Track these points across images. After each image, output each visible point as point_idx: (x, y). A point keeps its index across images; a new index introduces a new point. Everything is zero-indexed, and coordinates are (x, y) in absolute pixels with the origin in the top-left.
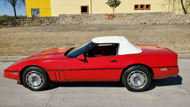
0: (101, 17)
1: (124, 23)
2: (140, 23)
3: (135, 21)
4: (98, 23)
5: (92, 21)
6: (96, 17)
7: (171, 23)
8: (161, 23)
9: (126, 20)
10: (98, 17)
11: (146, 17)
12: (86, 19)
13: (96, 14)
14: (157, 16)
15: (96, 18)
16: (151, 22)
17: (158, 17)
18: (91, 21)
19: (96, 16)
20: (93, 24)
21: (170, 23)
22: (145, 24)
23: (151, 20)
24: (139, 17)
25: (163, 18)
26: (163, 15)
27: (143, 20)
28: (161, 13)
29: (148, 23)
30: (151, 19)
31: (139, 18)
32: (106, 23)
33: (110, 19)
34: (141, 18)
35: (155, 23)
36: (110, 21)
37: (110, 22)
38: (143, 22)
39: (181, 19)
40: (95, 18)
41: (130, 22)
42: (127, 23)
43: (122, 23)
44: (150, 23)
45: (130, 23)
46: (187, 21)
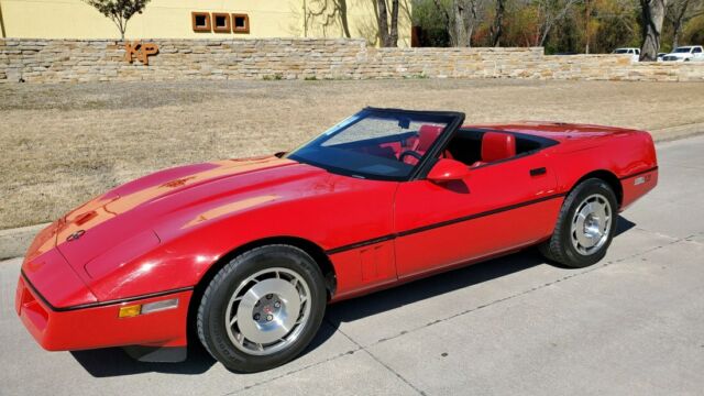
0: (94, 54)
1: (199, 77)
2: (260, 76)
3: (241, 67)
4: (82, 80)
5: (49, 71)
6: (66, 52)
7: (359, 75)
8: (330, 76)
9: (205, 67)
10: (75, 52)
11: (279, 54)
12: (17, 61)
13: (68, 38)
14: (314, 54)
15: (67, 59)
16: (298, 71)
17: (319, 55)
18: (41, 68)
19: (67, 49)
20: (55, 81)
21: (357, 76)
22: (278, 78)
23: (296, 67)
24: (253, 55)
25: (332, 59)
26: (331, 48)
27: (271, 65)
28: (327, 43)
29: (289, 77)
30: (297, 63)
31: (255, 57)
32: (120, 78)
33: (137, 62)
34: (263, 59)
35: (312, 75)
36: (139, 70)
37: (137, 72)
38: (272, 73)
39: (384, 62)
40: (63, 55)
41: (223, 74)
42: (213, 77)
43: (191, 77)
44: (297, 78)
45: (224, 77)
46: (398, 70)
